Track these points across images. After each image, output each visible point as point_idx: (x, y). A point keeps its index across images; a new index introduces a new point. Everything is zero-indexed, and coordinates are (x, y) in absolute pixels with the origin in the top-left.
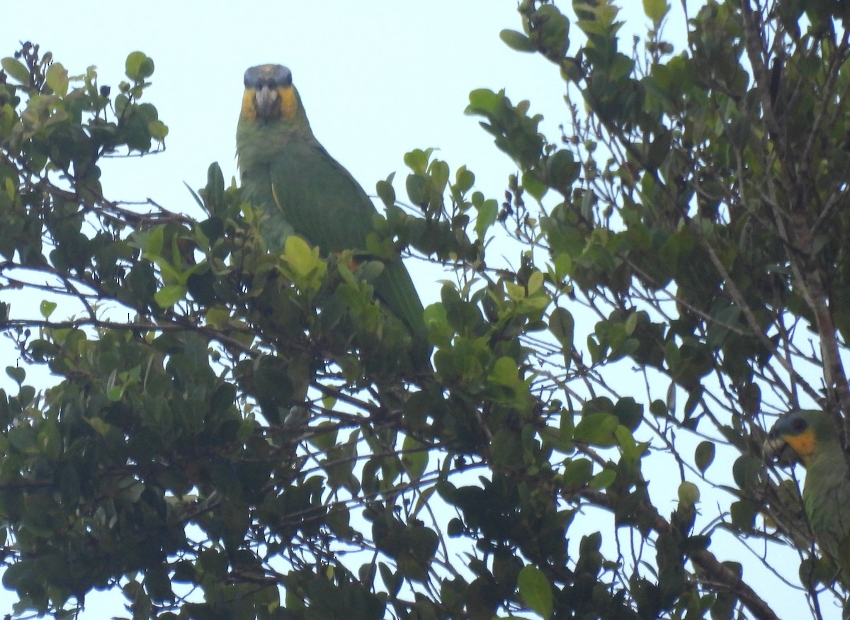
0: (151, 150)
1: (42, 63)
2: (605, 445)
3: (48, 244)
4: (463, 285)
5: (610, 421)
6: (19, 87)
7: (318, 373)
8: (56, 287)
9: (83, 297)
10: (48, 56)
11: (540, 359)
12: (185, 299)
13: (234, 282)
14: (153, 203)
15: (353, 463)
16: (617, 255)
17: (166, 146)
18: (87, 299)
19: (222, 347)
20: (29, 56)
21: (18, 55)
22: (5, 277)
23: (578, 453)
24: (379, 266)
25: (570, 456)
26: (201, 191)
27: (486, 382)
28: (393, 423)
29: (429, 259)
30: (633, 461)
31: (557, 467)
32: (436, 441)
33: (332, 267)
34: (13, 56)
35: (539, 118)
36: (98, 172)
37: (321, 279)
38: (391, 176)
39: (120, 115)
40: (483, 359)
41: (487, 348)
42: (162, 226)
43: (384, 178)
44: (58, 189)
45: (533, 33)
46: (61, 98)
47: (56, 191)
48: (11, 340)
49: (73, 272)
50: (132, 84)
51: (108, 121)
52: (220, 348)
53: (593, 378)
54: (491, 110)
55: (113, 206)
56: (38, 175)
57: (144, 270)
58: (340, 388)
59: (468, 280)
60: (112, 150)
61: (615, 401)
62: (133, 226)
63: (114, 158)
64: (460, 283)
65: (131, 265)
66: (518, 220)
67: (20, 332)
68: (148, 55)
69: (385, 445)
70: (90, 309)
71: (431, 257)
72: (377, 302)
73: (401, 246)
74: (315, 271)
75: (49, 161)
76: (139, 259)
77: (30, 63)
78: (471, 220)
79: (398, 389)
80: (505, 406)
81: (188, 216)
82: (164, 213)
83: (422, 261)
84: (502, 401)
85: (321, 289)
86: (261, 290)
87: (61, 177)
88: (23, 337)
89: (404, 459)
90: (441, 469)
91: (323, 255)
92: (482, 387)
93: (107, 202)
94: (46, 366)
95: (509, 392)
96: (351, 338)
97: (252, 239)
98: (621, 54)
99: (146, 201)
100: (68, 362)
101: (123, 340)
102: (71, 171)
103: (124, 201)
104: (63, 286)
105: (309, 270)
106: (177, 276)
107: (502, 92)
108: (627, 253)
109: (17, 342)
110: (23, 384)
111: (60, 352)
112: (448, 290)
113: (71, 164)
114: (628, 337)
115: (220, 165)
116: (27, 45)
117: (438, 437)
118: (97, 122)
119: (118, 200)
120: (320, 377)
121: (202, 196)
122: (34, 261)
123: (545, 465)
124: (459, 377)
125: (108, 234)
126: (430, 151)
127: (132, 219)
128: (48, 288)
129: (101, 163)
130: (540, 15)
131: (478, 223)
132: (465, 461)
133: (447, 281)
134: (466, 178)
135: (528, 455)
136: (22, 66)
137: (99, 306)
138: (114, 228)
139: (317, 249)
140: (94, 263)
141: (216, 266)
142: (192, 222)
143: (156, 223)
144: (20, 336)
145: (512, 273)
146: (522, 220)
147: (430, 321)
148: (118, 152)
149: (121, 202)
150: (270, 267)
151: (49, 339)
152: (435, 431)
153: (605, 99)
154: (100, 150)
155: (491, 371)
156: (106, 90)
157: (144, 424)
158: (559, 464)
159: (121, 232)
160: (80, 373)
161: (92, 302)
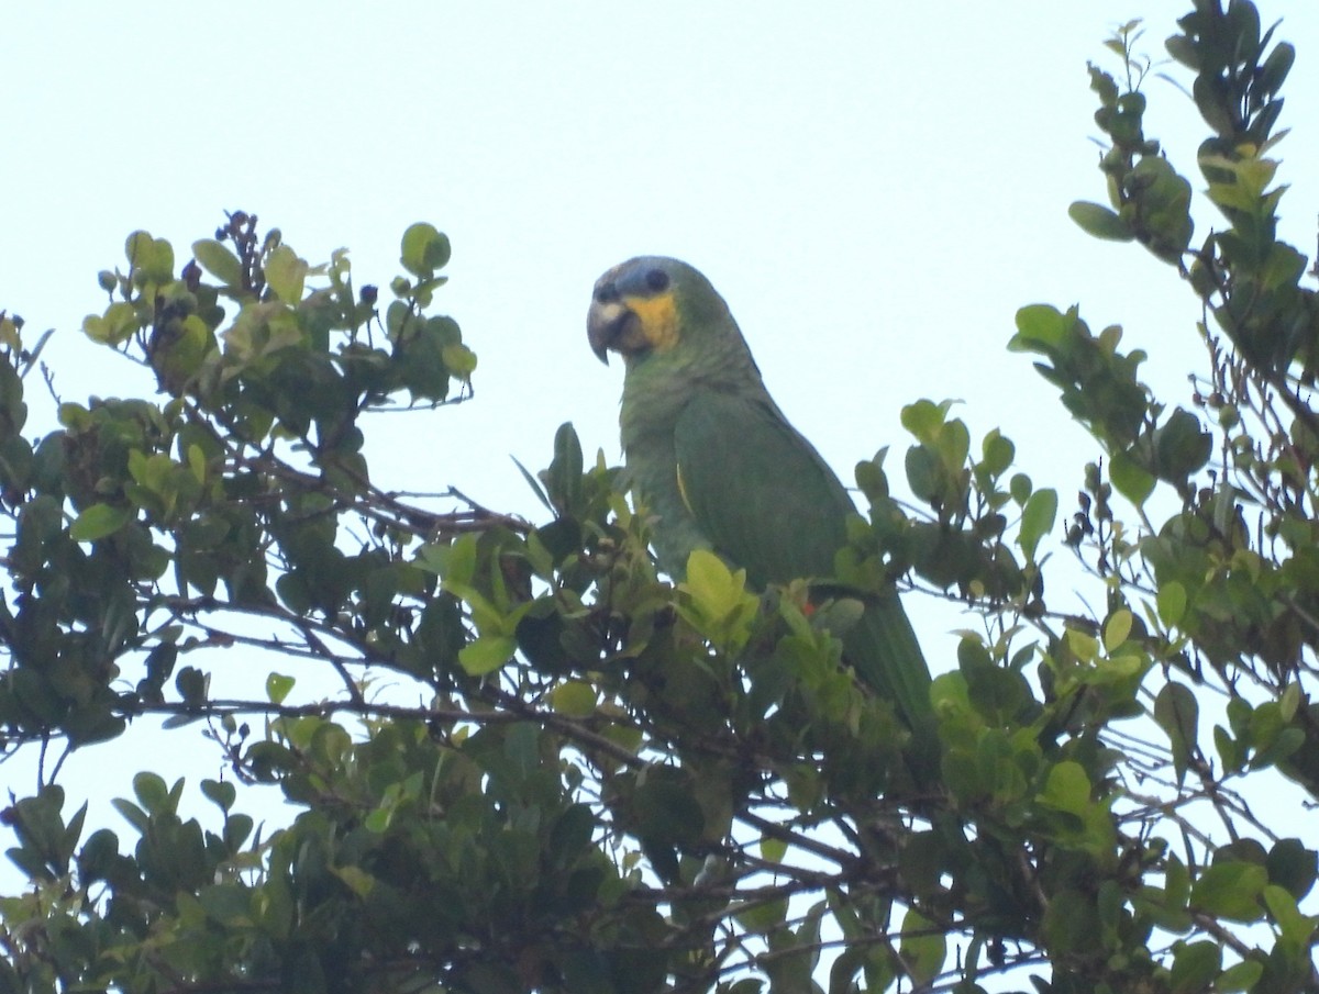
0: (448, 398)
1: (264, 250)
2: (1247, 918)
3: (277, 567)
4: (996, 636)
5: (1253, 875)
6: (224, 291)
7: (752, 796)
8: (290, 644)
9: (338, 662)
10: (274, 236)
11: (1138, 771)
12: (514, 662)
13: (598, 633)
14: (460, 496)
15: (814, 954)
16: (1277, 596)
17: (474, 388)
18: (346, 665)
19: (584, 759)
20: (240, 235)
21: (221, 235)
22: (201, 627)
23: (1197, 931)
24: (855, 607)
25: (1183, 937)
26: (542, 475)
27: (1033, 806)
28: (882, 885)
29: (946, 595)
30: (1296, 946)
31: (1161, 956)
32: (958, 917)
33: (769, 607)
34: (212, 237)
35: (1138, 356)
36: (357, 438)
37: (751, 627)
38: (882, 454)
39: (395, 336)
40: (1028, 764)
41: (1034, 747)
42: (475, 536)
43: (870, 457)
44: (289, 469)
45: (1126, 207)
46: (292, 307)
47: (285, 471)
48: (216, 743)
49: (319, 616)
50: (414, 281)
51: (375, 347)
52: (580, 761)
53: (1232, 807)
54: (1055, 342)
55: (388, 500)
56: (257, 447)
57: (443, 615)
58: (790, 823)
59: (1006, 628)
60: (383, 400)
61: (1268, 845)
62: (423, 536)
63: (387, 413)
64: (990, 635)
65: (423, 605)
66: (1103, 543)
67: (230, 728)
68: (440, 229)
69: (870, 926)
70: (352, 686)
71: (949, 591)
72: (851, 672)
73: (897, 570)
74: (737, 612)
75: (276, 421)
76: (436, 594)
77: (241, 247)
78: (1009, 523)
79: (891, 825)
80: (1067, 848)
81: (522, 518)
82: (480, 513)
83: (932, 597)
84: (1063, 840)
85: (749, 643)
86: (643, 646)
87: (295, 448)
88: (236, 738)
89: (904, 951)
90: (963, 966)
91: (754, 584)
92: (1028, 815)
93: (378, 493)
94: (277, 788)
95: (1073, 822)
96: (803, 733)
97: (629, 557)
98: (1282, 244)
99: (447, 491)
100: (315, 781)
101: (410, 741)
102: (313, 436)
103: (407, 490)
104: (304, 642)
105: (728, 609)
106: (498, 621)
107: (1074, 310)
108: (1293, 594)
109: (225, 747)
110: (232, 812)
111: (302, 763)
112: (970, 648)
113: (313, 424)
114: (1284, 726)
115: (575, 427)
116: (239, 218)
117: (961, 909)
118: (355, 348)
119: (398, 490)
120: (755, 803)
121: (543, 481)
122: (251, 597)
123: (1139, 951)
124: (988, 798)
125: (381, 550)
126: (946, 404)
127: (423, 522)
128: (276, 645)
129: (363, 421)
130: (1137, 175)
131: (1023, 529)
132: (1005, 949)
133: (967, 630)
134: (1001, 451)
135: (1110, 935)
136: (227, 253)
137: (368, 683)
138: (393, 541)
139: (742, 573)
140: (355, 599)
141: (565, 603)
142: (526, 528)
143: (465, 529)
144: (232, 737)
145: (1091, 621)
146: (1109, 544)
147: (941, 702)
148: (394, 402)
149: (403, 494)
150: (660, 605)
151: (281, 739)
152: (955, 899)
153: (1254, 322)
154: (362, 398)
155: (1042, 787)
156: (370, 294)
157: (434, 878)
158: (1163, 951)
159: (405, 547)
160: (336, 800)
161: (357, 672)
